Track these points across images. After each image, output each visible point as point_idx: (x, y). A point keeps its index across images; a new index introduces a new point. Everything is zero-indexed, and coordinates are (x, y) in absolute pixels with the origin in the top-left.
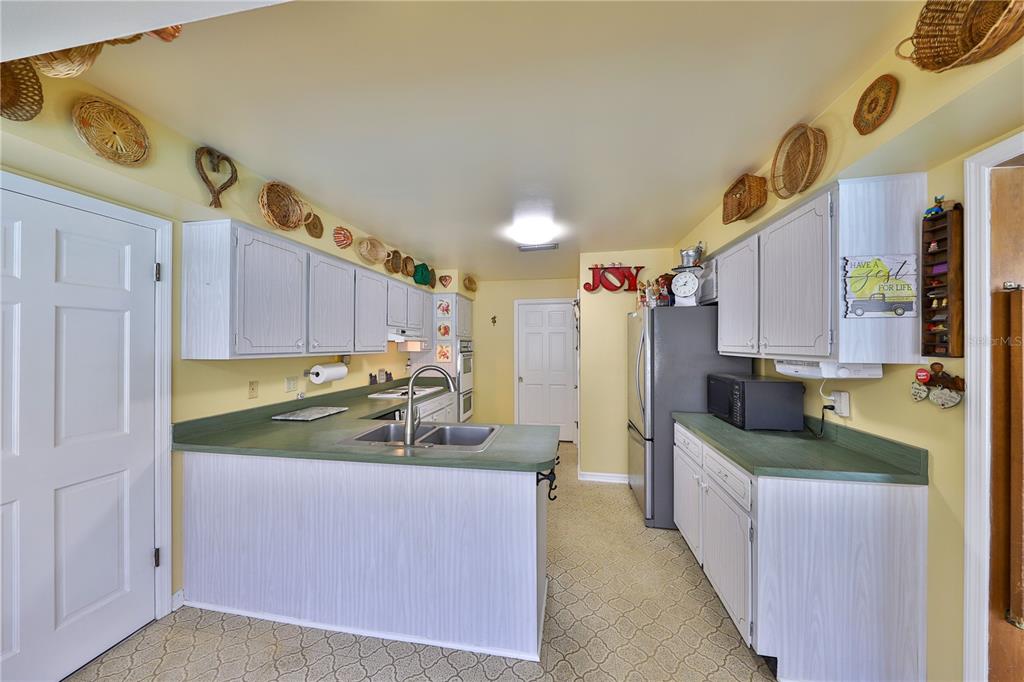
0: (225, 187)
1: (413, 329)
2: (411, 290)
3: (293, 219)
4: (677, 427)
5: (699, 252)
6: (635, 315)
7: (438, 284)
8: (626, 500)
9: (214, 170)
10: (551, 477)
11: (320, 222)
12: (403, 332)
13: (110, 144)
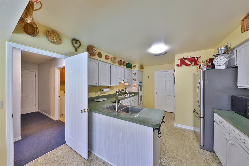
0: (78, 47)
1: (126, 79)
2: (125, 69)
3: (94, 54)
4: (216, 115)
5: (227, 48)
6: (196, 73)
7: (133, 68)
8: (193, 136)
9: (76, 44)
10: (159, 129)
11: (101, 54)
12: (123, 80)
13: (53, 40)
